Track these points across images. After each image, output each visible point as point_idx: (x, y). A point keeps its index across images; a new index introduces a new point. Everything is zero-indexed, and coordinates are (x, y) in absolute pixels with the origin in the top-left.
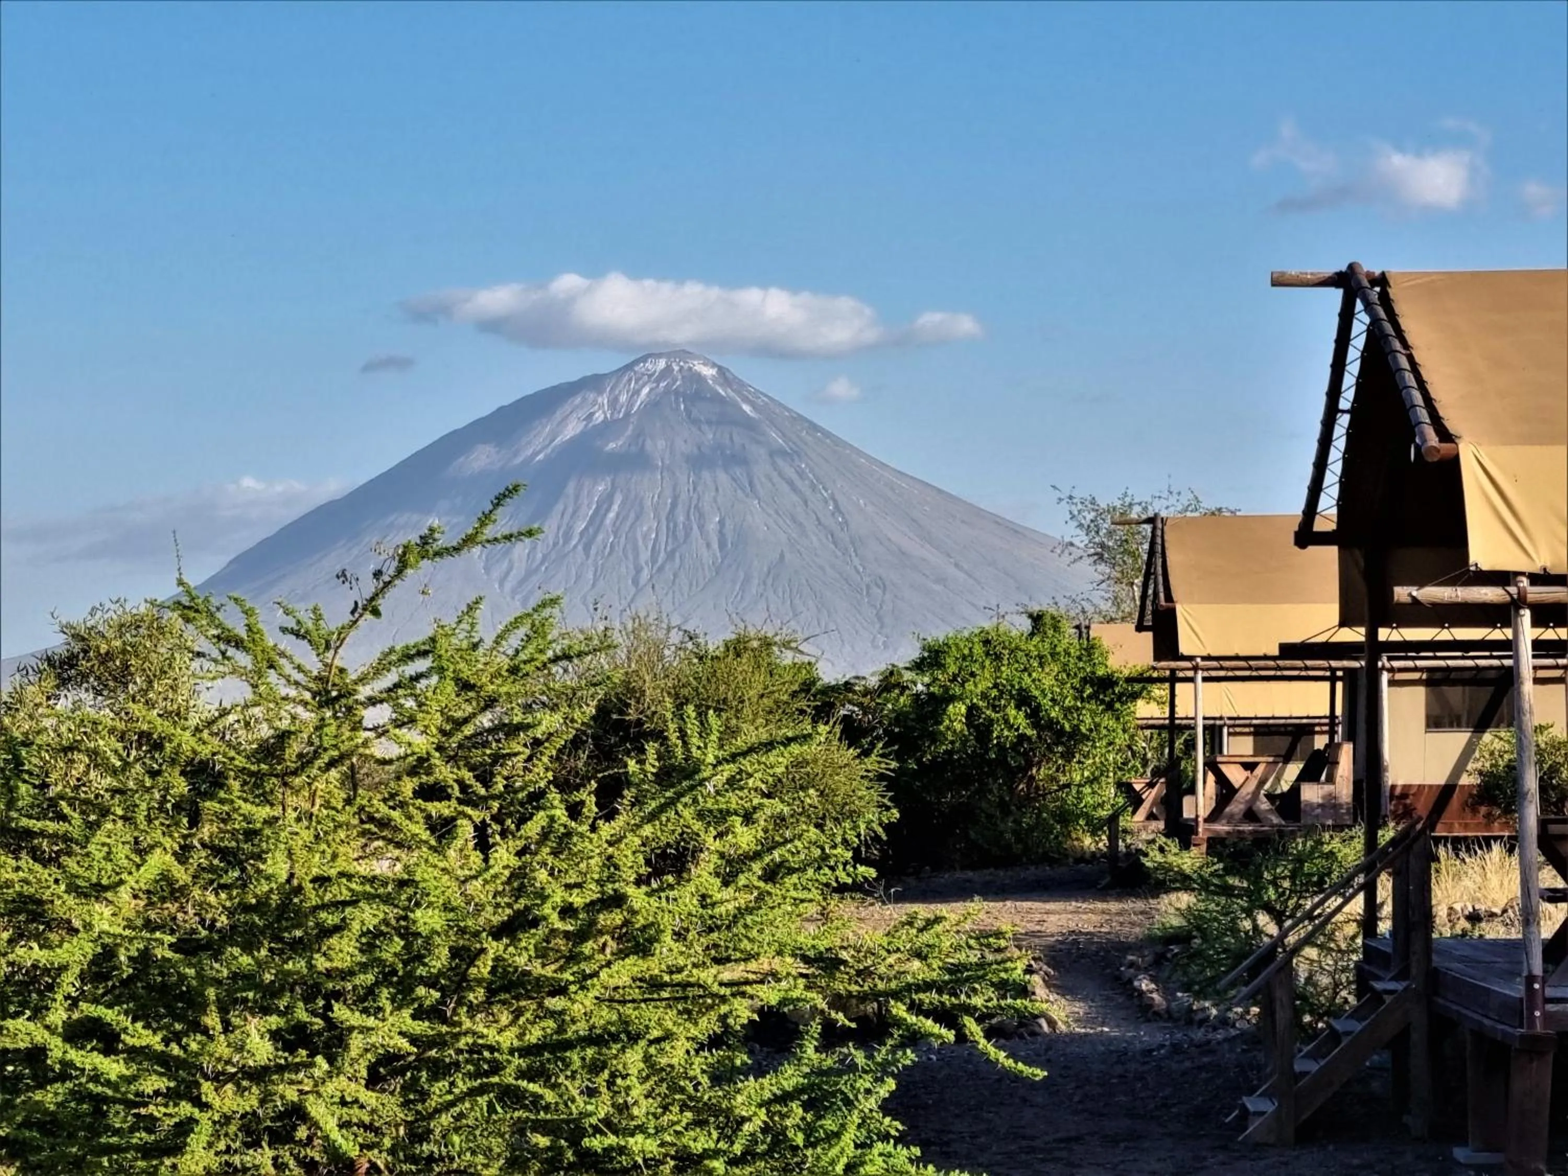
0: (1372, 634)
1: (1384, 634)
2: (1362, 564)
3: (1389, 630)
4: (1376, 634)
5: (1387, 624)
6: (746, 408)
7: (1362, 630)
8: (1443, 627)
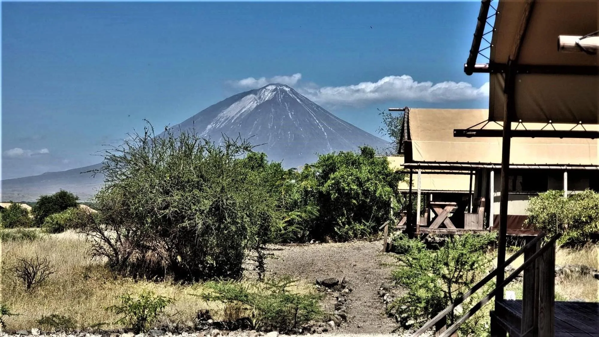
0: (507, 126)
1: (514, 126)
2: (503, 83)
3: (517, 123)
4: (509, 126)
5: (516, 120)
6: (298, 100)
7: (502, 123)
8: (548, 123)
